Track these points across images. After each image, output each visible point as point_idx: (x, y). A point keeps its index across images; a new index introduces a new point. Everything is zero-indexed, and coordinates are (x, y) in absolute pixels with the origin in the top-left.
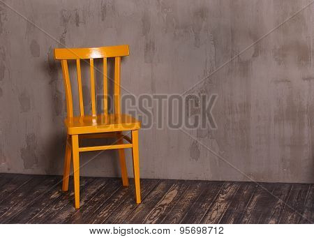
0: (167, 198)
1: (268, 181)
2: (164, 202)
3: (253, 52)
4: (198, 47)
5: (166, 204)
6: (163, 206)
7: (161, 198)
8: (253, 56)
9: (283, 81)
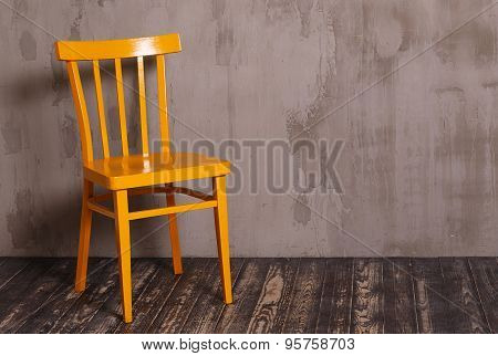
0: (271, 292)
1: (426, 256)
2: (268, 300)
3: (400, 43)
4: (307, 37)
5: (272, 304)
6: (268, 306)
7: (260, 292)
8: (400, 49)
9: (449, 89)
